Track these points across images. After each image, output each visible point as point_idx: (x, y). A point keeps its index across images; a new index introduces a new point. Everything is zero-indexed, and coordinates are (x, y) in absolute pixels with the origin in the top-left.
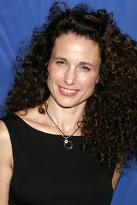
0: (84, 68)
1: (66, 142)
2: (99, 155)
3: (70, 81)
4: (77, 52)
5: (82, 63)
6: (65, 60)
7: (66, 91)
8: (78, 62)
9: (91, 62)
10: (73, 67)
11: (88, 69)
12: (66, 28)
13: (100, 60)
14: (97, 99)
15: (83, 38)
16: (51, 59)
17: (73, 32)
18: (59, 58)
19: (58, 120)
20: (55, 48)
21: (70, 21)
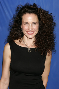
0: (34, 24)
1: (29, 50)
2: (41, 52)
3: (31, 29)
4: (30, 19)
5: (33, 22)
6: (27, 23)
7: (30, 33)
8: (32, 23)
9: (36, 21)
10: (30, 24)
11: (36, 24)
12: (25, 12)
13: (38, 20)
14: (40, 33)
15: (32, 14)
16: (22, 24)
17: (28, 13)
18: (25, 23)
19: (26, 43)
20: (23, 20)
21: (26, 9)
